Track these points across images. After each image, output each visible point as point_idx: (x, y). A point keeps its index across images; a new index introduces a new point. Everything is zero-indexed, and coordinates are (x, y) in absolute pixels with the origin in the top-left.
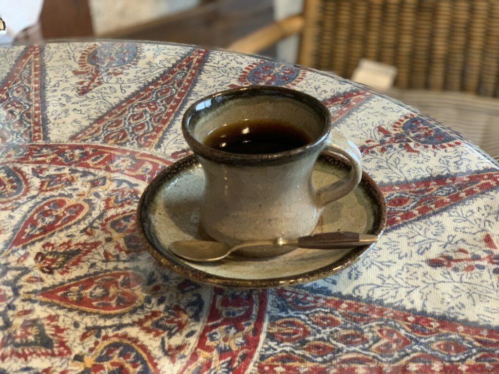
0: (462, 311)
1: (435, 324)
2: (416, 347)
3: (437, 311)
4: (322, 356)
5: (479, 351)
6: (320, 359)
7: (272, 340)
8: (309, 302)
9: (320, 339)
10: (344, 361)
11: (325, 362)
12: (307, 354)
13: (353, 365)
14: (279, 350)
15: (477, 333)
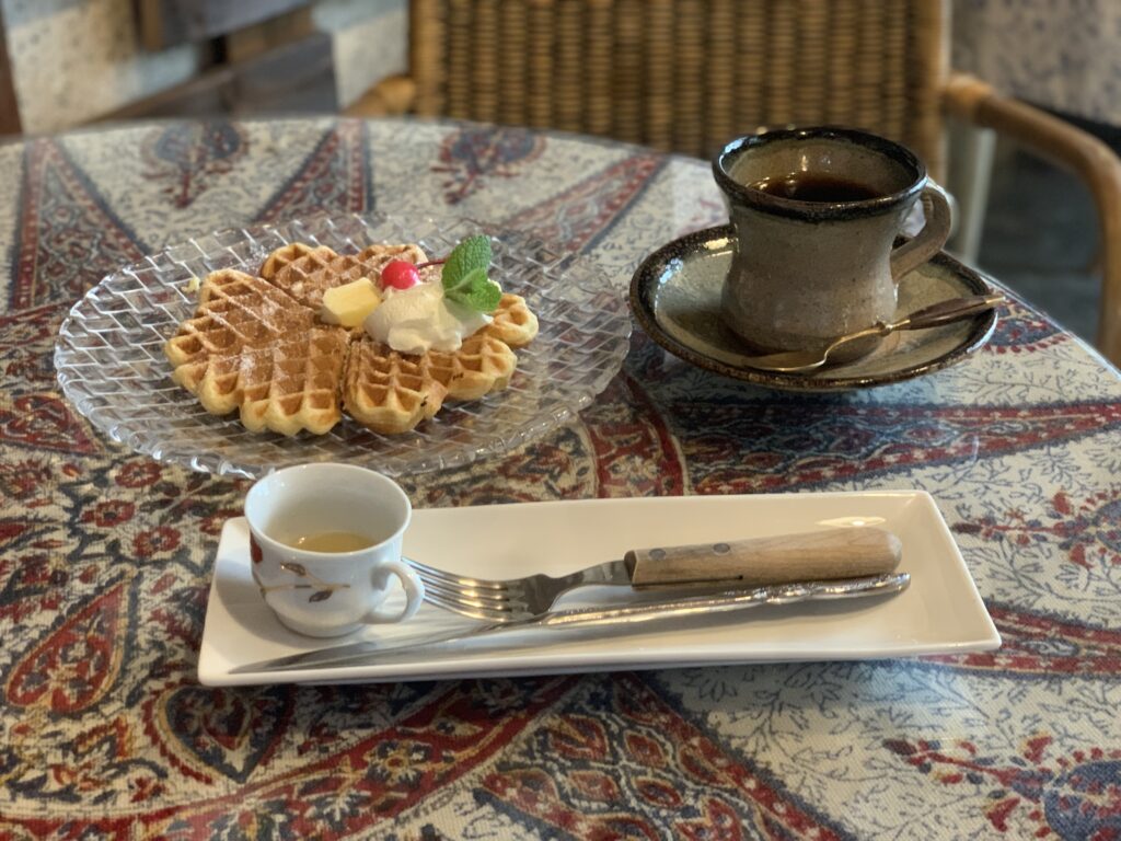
0: (921, 395)
1: (894, 414)
2: (883, 439)
3: (890, 399)
4: (772, 466)
5: (961, 432)
6: (770, 470)
7: (696, 460)
8: (719, 416)
9: (759, 450)
10: (803, 467)
11: (778, 472)
12: (751, 467)
13: (816, 469)
14: (712, 469)
15: (951, 414)
